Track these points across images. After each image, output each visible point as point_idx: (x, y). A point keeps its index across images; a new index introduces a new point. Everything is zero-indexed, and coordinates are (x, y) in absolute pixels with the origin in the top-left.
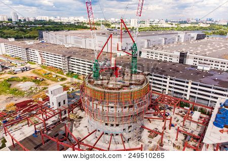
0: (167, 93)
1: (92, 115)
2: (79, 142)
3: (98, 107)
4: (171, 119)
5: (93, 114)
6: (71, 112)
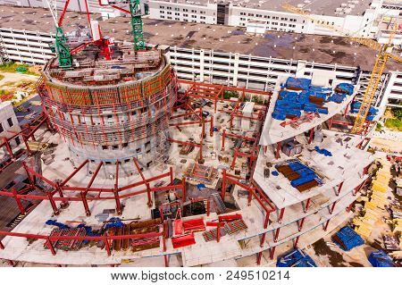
0: (202, 80)
1: (74, 136)
2: (60, 186)
3: (82, 120)
4: (211, 121)
5: (77, 134)
6: (30, 139)
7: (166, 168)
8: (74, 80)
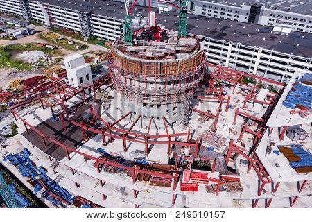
1: (125, 93)
2: (110, 126)
3: (133, 83)
4: (229, 99)
5: (126, 91)
6: (97, 91)
7: (186, 129)
8: (132, 53)
